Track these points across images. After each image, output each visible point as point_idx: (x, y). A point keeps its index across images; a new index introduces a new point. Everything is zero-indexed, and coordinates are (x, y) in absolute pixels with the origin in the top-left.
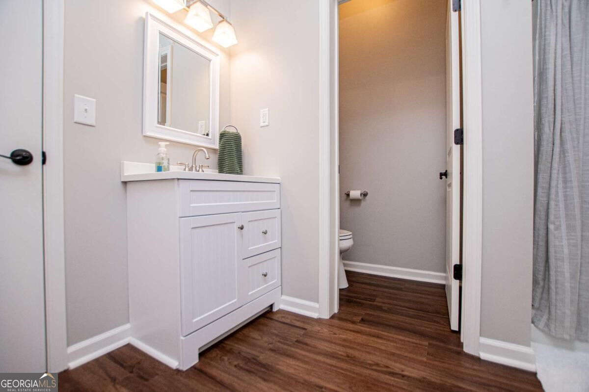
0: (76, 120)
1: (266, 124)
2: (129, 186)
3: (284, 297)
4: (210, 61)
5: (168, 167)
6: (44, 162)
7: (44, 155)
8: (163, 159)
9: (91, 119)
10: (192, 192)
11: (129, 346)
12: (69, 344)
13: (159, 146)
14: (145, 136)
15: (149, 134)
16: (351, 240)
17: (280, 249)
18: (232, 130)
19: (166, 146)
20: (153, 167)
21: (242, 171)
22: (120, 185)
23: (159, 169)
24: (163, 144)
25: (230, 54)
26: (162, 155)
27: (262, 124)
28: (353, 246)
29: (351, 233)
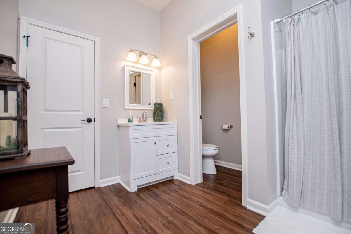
0: (103, 107)
1: (172, 98)
2: (120, 127)
3: (179, 174)
4: (150, 74)
5: (132, 120)
6: (95, 121)
7: (95, 119)
8: (130, 117)
9: (108, 106)
10: (135, 130)
11: (119, 184)
12: (101, 179)
13: (129, 112)
14: (125, 109)
15: (126, 108)
16: (217, 150)
17: (177, 153)
18: (159, 102)
19: (131, 112)
20: (127, 120)
21: (162, 119)
22: (117, 127)
23: (129, 121)
24: (130, 111)
25: (160, 69)
26: (130, 116)
27: (171, 99)
28: (218, 153)
29: (217, 147)
